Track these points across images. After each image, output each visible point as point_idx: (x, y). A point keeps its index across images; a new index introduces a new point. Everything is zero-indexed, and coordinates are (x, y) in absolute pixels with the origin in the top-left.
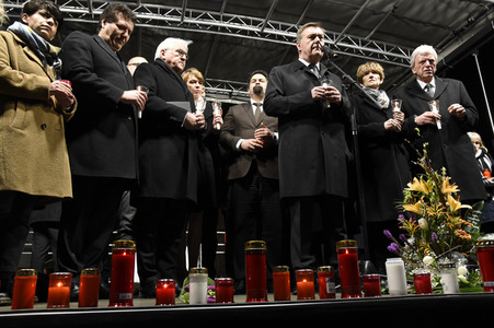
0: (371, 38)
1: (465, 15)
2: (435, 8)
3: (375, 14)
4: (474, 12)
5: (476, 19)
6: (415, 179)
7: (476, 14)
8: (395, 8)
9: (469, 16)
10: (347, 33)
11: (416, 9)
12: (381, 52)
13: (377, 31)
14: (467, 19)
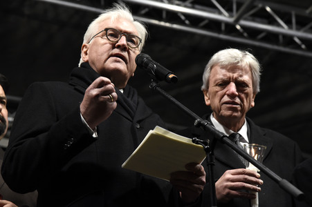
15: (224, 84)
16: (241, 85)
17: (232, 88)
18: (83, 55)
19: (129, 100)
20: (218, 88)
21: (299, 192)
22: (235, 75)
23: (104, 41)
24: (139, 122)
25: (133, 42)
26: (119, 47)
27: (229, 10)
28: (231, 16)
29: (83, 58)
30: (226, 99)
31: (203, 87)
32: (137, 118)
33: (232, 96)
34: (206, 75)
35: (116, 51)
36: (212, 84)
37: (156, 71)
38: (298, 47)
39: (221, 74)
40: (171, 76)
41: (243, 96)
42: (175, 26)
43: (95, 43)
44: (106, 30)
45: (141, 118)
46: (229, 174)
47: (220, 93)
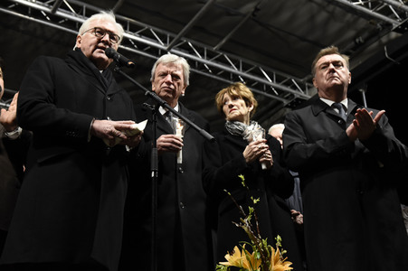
0: (221, 49)
1: (351, 33)
2: (312, 17)
3: (229, 14)
4: (364, 30)
5: (366, 40)
6: (236, 249)
7: (366, 34)
8: (257, 9)
9: (357, 35)
10: (187, 35)
11: (285, 16)
12: (235, 70)
13: (230, 41)
14: (354, 39)
15: (165, 75)
16: (175, 77)
17: (169, 78)
18: (77, 43)
19: (105, 79)
20: (160, 78)
21: (211, 137)
22: (172, 70)
23: (92, 35)
24: (110, 96)
25: (114, 39)
26: (103, 42)
27: (165, 42)
28: (166, 46)
29: (77, 45)
30: (164, 85)
31: (151, 79)
32: (109, 93)
33: (169, 83)
34: (153, 70)
35: (101, 44)
36: (156, 75)
37: (120, 59)
38: (207, 71)
39: (163, 69)
40: (130, 63)
41: (176, 84)
42: (127, 48)
43: (87, 37)
44: (95, 28)
45: (112, 93)
46: (163, 138)
47: (161, 81)
